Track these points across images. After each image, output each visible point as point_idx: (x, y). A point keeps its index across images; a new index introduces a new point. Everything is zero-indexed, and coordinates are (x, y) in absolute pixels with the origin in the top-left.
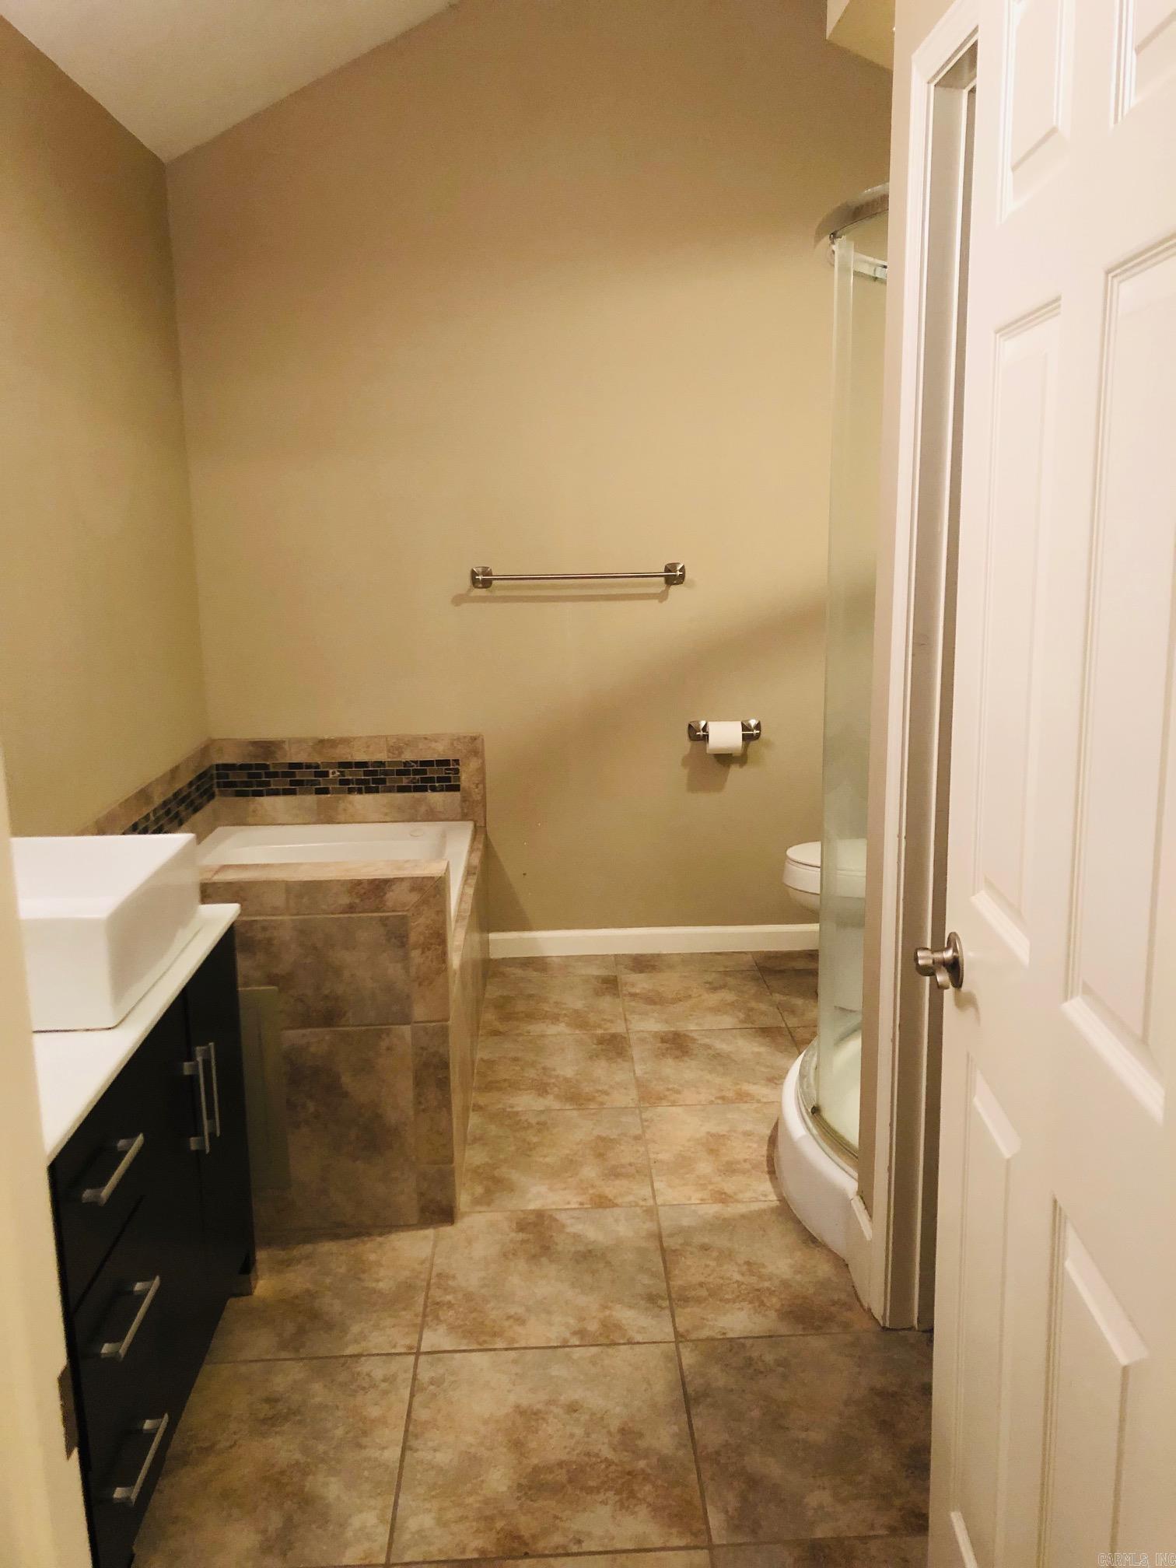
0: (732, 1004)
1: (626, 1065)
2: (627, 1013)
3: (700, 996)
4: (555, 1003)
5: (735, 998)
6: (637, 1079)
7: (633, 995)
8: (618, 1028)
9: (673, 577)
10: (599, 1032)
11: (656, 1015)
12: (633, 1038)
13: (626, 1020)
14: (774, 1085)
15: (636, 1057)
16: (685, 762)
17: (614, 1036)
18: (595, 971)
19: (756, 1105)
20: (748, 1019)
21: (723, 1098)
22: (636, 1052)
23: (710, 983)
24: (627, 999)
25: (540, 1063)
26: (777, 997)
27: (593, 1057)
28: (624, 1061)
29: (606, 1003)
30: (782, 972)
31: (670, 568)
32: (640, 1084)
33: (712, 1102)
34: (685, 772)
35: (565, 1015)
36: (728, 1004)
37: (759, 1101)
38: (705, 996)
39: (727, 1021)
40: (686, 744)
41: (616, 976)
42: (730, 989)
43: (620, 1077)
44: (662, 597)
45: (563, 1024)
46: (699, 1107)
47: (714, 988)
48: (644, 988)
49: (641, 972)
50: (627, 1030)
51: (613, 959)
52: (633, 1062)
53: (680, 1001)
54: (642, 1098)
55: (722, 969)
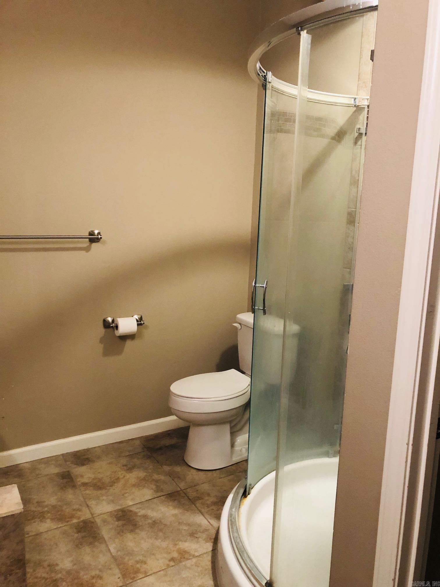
0: (144, 479)
1: (103, 547)
2: (86, 500)
3: (124, 477)
4: (37, 502)
5: (145, 474)
6: (113, 557)
7: (85, 484)
8: (85, 515)
9: (94, 239)
10: (75, 521)
11: (104, 498)
12: (98, 520)
13: (88, 506)
14: (196, 539)
15: (106, 537)
16: (101, 341)
17: (85, 522)
18: (54, 470)
19: (194, 560)
20: (158, 489)
21: (172, 559)
22: (106, 532)
23: (126, 465)
24: (82, 488)
25: (45, 561)
26: (166, 468)
27: (78, 545)
28: (100, 543)
29: (70, 495)
30: (161, 449)
31: (91, 234)
32: (118, 561)
33: (168, 566)
34: (101, 346)
35: (48, 512)
36: (142, 480)
37: (194, 556)
38: (128, 476)
39: (147, 493)
40: (101, 331)
41: (69, 471)
42: (138, 468)
43: (103, 559)
44: (87, 249)
45: (48, 521)
46: (162, 572)
47: (130, 469)
48: (89, 478)
49: (83, 465)
50: (92, 514)
51: (61, 457)
52: (106, 542)
53: (115, 483)
54: (124, 575)
55: (127, 454)
